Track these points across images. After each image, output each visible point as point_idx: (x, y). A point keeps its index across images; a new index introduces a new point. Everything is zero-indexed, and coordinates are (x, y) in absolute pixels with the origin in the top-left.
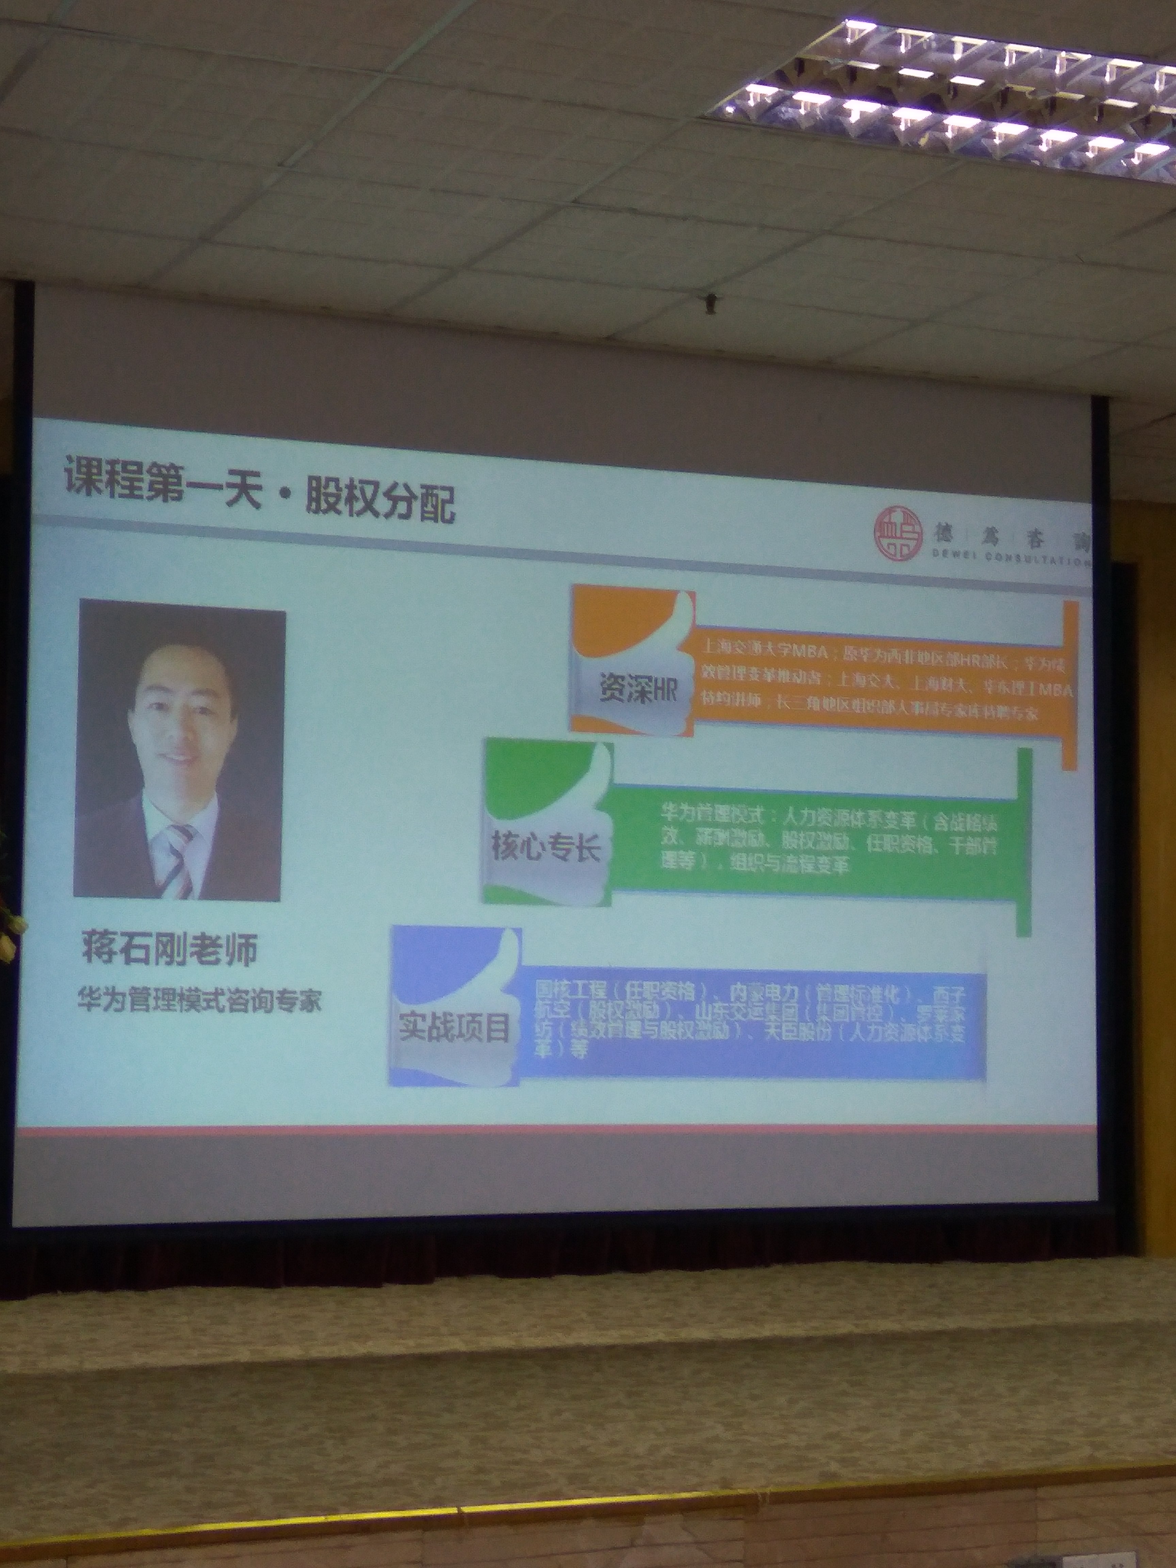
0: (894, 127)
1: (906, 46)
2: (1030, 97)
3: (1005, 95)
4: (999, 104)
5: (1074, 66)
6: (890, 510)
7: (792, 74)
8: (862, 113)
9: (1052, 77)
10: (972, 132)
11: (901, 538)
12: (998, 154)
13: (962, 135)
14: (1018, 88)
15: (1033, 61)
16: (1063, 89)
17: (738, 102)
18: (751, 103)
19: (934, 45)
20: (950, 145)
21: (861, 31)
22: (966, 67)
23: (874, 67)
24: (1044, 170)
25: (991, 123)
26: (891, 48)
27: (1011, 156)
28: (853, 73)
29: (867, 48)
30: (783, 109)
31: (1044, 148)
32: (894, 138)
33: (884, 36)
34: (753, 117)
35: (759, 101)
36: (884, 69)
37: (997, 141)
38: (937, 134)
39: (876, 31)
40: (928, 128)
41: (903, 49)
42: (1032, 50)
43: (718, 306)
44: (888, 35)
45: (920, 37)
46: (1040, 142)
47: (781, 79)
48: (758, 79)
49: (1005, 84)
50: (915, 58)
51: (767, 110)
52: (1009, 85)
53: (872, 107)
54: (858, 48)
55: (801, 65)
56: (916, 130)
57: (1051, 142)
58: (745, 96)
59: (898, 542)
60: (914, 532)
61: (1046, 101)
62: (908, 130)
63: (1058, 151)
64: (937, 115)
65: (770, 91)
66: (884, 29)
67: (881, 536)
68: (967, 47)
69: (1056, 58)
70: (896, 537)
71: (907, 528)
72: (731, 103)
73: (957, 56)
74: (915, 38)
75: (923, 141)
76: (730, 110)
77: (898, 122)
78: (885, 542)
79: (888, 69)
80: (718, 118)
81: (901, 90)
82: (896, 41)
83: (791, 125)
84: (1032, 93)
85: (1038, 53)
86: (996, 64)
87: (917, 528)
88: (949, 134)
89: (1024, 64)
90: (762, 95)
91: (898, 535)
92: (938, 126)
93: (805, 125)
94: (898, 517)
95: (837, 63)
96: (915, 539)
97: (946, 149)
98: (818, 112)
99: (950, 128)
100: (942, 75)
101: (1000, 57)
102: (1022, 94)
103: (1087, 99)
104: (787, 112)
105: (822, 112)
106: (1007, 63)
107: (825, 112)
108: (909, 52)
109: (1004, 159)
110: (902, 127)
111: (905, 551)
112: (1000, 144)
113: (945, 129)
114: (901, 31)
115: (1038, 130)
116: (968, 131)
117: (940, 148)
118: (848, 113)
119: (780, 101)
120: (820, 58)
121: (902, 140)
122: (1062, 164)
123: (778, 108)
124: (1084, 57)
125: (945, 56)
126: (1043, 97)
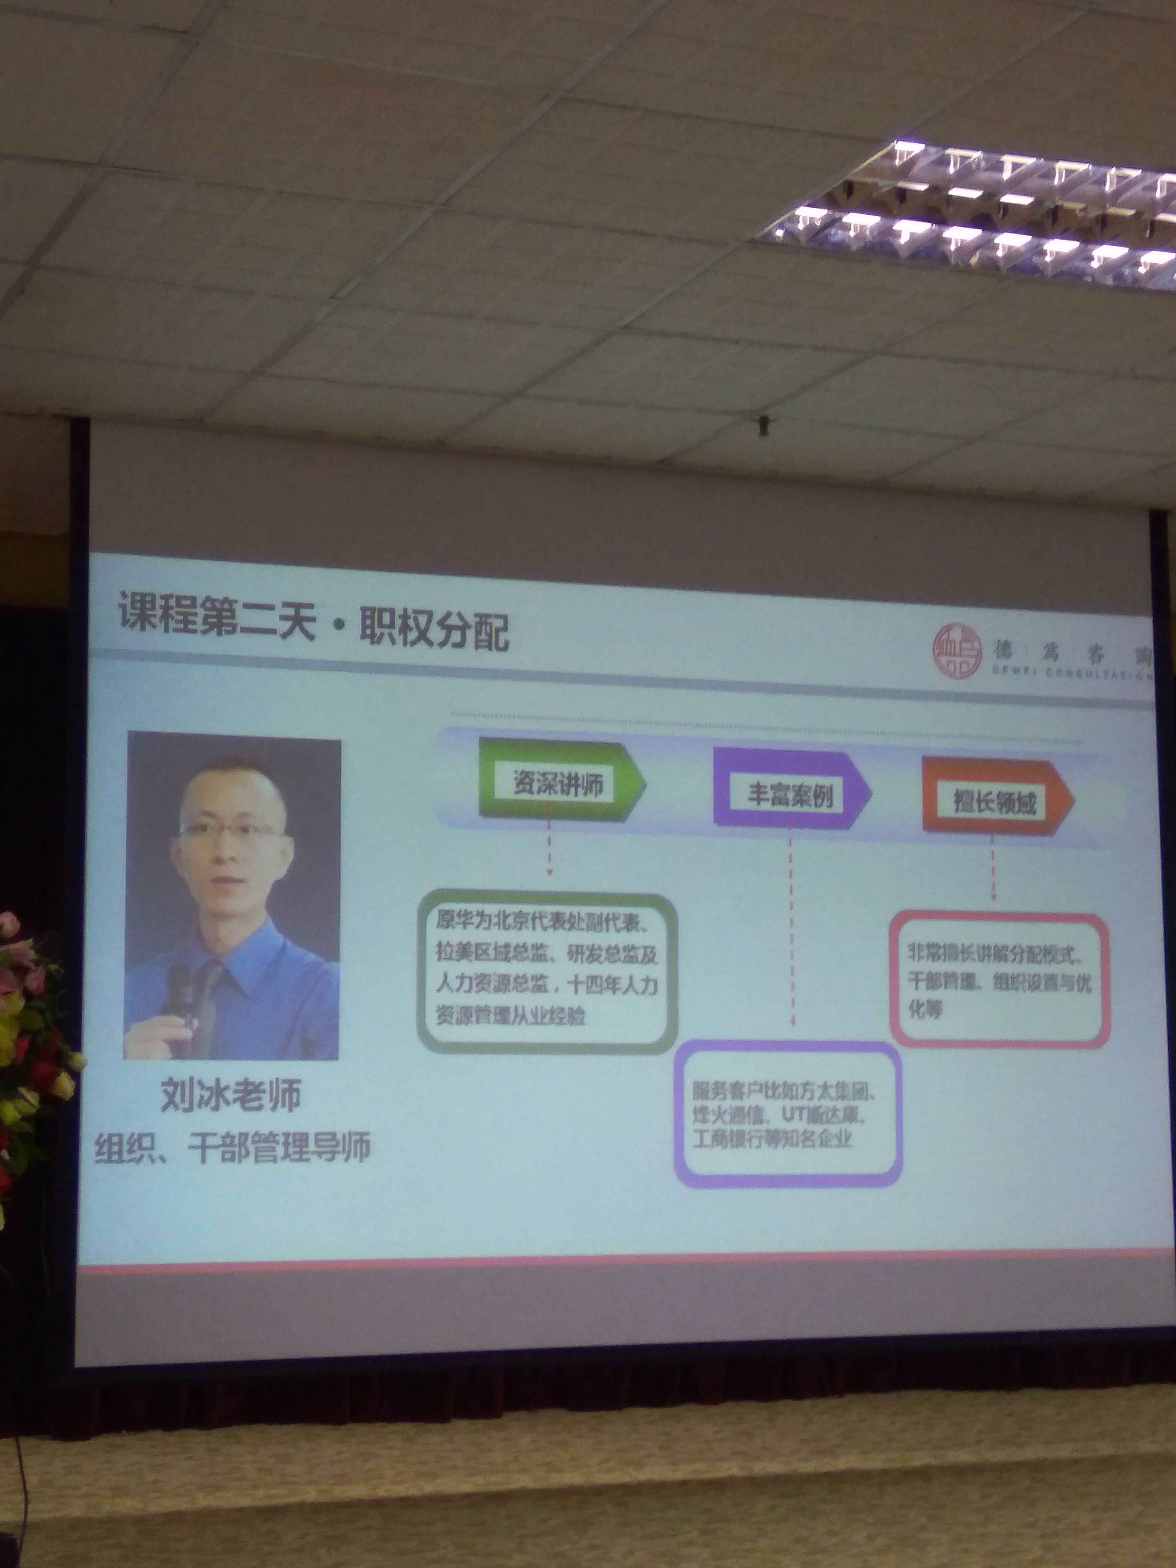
0: (945, 248)
1: (955, 164)
2: (1081, 215)
3: (1055, 213)
4: (1050, 221)
5: (1125, 182)
6: (948, 628)
7: (842, 196)
8: (912, 234)
9: (1103, 195)
10: (1023, 249)
11: (960, 655)
12: (1049, 272)
13: (1012, 254)
14: (1068, 205)
15: (1084, 177)
16: (1114, 205)
17: (787, 225)
18: (801, 226)
19: (983, 164)
20: (1001, 264)
21: (909, 153)
22: (1016, 185)
23: (922, 187)
24: (1096, 286)
25: (1042, 241)
26: (941, 169)
27: (1062, 273)
28: (902, 195)
29: (916, 169)
30: (833, 231)
31: (1095, 264)
32: (944, 258)
33: (934, 157)
34: (803, 240)
35: (808, 223)
36: (933, 189)
37: (1048, 259)
38: (988, 253)
39: (925, 153)
40: (977, 248)
41: (952, 170)
42: (1081, 167)
43: (771, 428)
44: (938, 156)
45: (968, 158)
46: (1091, 259)
47: (830, 201)
48: (807, 202)
49: (1054, 202)
50: (964, 178)
51: (817, 233)
52: (1059, 203)
53: (921, 228)
54: (907, 169)
55: (850, 188)
56: (966, 250)
57: (1102, 259)
58: (795, 220)
59: (958, 660)
60: (972, 649)
61: (1097, 218)
62: (958, 249)
63: (1109, 267)
64: (987, 233)
65: (818, 214)
66: (932, 150)
67: (939, 654)
68: (1015, 166)
69: (1105, 175)
70: (954, 655)
71: (965, 645)
72: (781, 226)
73: (1007, 175)
74: (964, 158)
75: (974, 260)
76: (780, 233)
77: (948, 242)
78: (944, 660)
79: (938, 189)
80: (768, 242)
81: (951, 210)
82: (944, 161)
83: (841, 249)
84: (1084, 210)
85: (1087, 171)
86: (1046, 182)
87: (976, 645)
88: (1000, 253)
89: (1073, 182)
90: (811, 219)
91: (958, 652)
92: (988, 245)
93: (854, 247)
94: (956, 635)
95: (885, 185)
96: (972, 656)
97: (998, 268)
98: (868, 233)
99: (1001, 247)
100: (992, 193)
101: (1050, 174)
102: (1073, 211)
103: (1138, 215)
104: (836, 234)
105: (871, 233)
106: (1056, 182)
107: (875, 233)
108: (957, 173)
109: (1055, 276)
110: (953, 247)
111: (965, 668)
112: (1052, 262)
113: (996, 247)
114: (950, 151)
115: (1090, 246)
116: (1018, 250)
117: (991, 266)
118: (898, 235)
119: (830, 223)
120: (869, 180)
121: (953, 260)
122: (1114, 279)
123: (827, 231)
124: (1135, 173)
125: (995, 175)
126: (1094, 213)
